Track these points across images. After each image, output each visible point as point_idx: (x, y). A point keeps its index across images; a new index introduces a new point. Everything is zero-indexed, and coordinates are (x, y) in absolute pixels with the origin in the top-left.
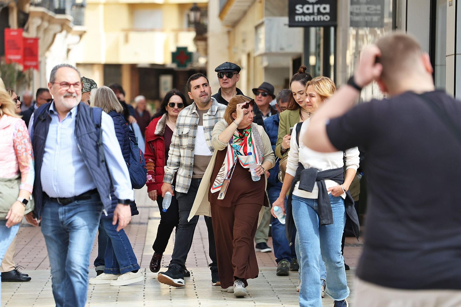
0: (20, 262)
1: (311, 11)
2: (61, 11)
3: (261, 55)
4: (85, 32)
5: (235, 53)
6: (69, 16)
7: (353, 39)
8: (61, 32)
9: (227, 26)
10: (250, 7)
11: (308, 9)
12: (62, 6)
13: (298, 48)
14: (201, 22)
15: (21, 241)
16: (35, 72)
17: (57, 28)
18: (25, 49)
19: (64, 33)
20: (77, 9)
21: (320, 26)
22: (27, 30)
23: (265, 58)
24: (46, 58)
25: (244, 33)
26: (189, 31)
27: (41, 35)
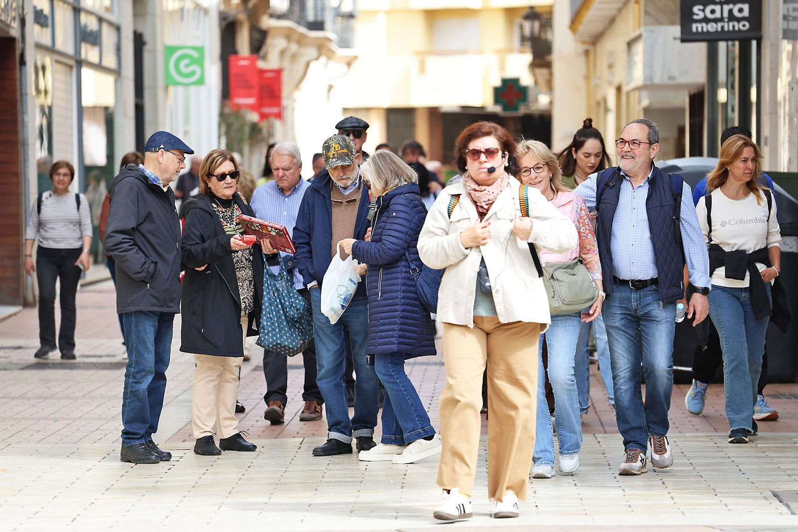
0: (252, 426)
1: (718, 15)
2: (318, 26)
3: (639, 89)
4: (356, 58)
5: (597, 86)
6: (330, 32)
7: (787, 59)
8: (317, 59)
9: (584, 42)
10: (620, 10)
11: (713, 12)
12: (319, 18)
13: (700, 76)
14: (543, 36)
15: (253, 393)
16: (277, 124)
17: (311, 52)
18: (262, 87)
19: (323, 59)
20: (344, 22)
21: (733, 40)
22: (264, 58)
23: (644, 94)
24: (294, 101)
25: (611, 54)
26: (522, 52)
27: (286, 65)
